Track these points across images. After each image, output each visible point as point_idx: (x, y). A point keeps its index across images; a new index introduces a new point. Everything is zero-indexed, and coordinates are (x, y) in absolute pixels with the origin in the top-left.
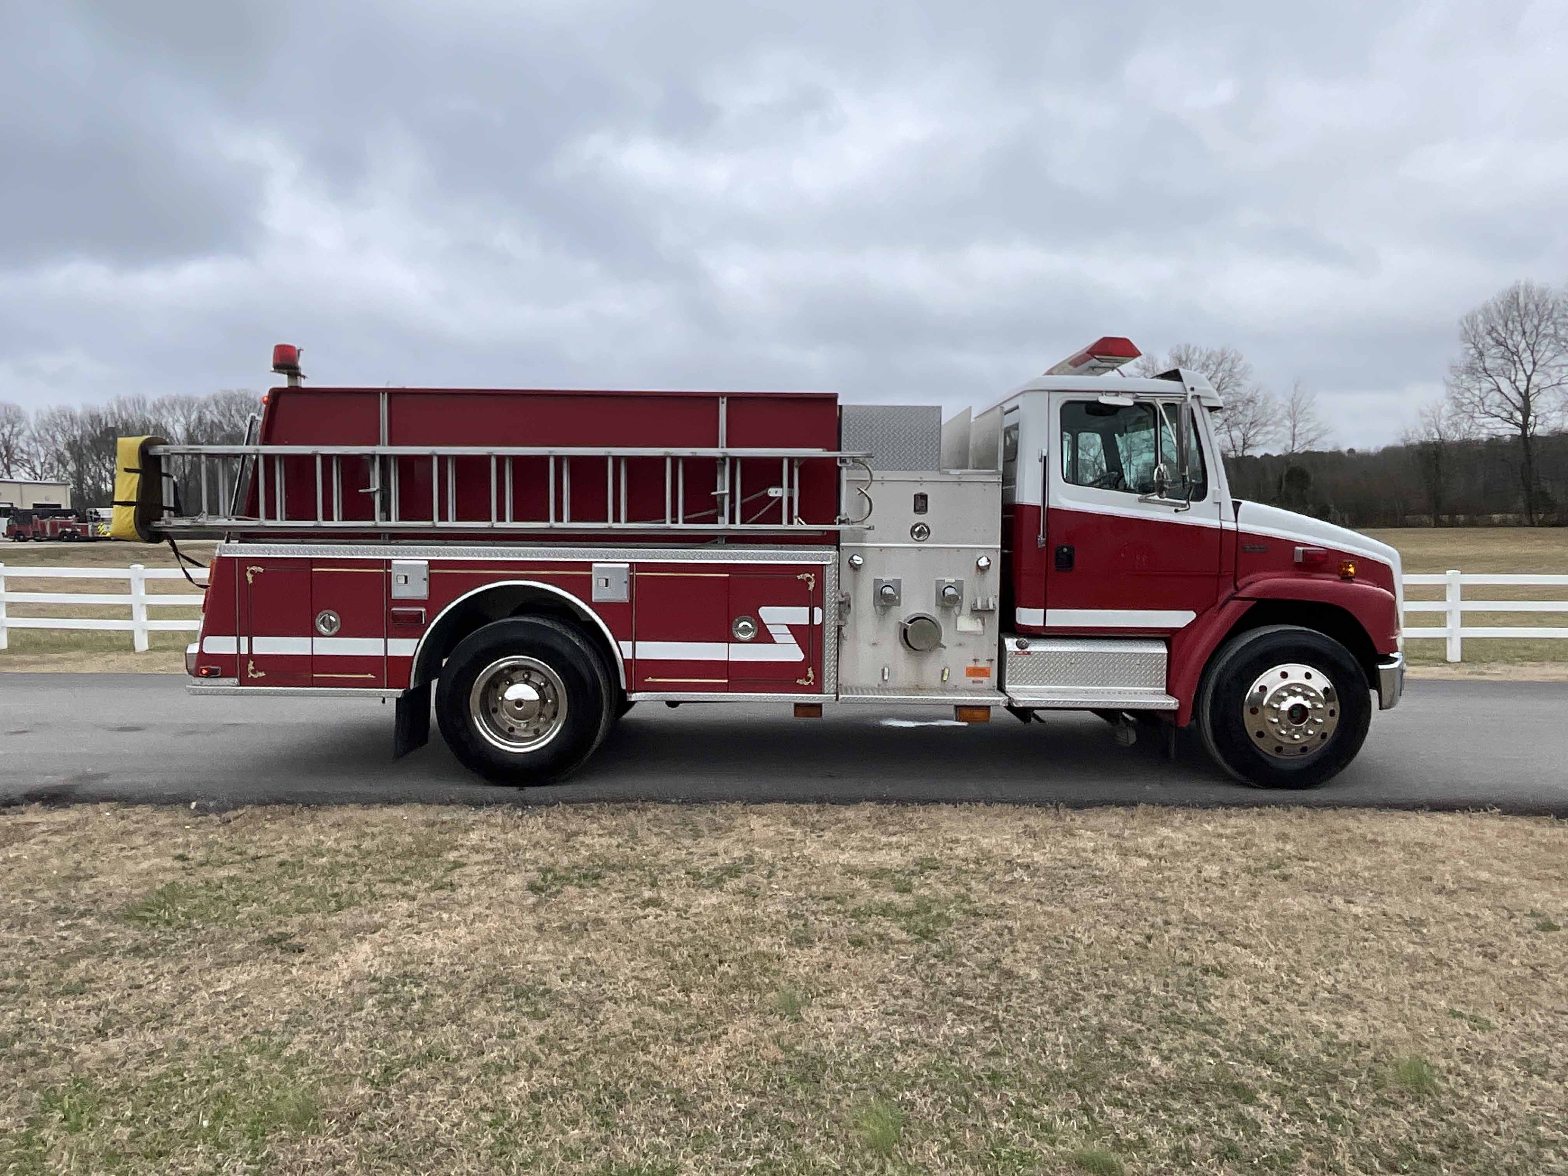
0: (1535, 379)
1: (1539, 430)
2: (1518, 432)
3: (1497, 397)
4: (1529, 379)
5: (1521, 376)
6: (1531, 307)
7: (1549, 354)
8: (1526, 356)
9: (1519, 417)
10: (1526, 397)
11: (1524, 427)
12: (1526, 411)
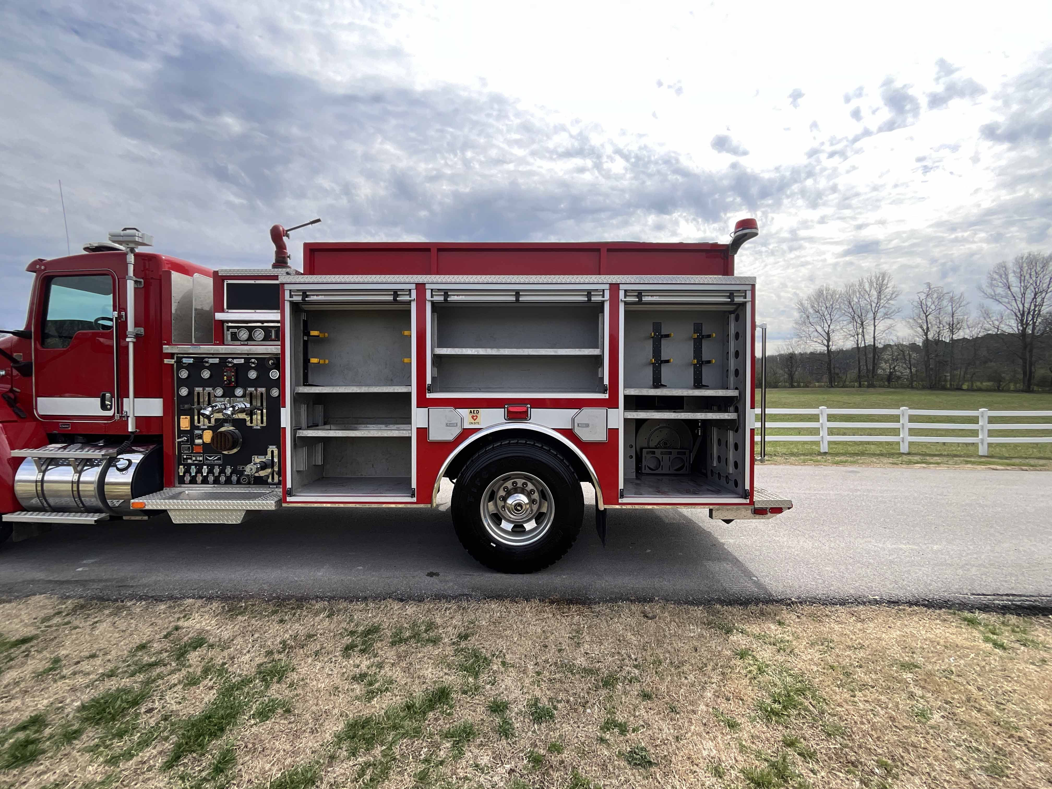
0: (831, 327)
1: (833, 348)
2: (826, 348)
3: (816, 334)
4: (829, 326)
5: (826, 325)
6: (829, 297)
7: (837, 316)
8: (828, 317)
9: (826, 342)
10: (828, 334)
11: (828, 346)
12: (828, 341)
